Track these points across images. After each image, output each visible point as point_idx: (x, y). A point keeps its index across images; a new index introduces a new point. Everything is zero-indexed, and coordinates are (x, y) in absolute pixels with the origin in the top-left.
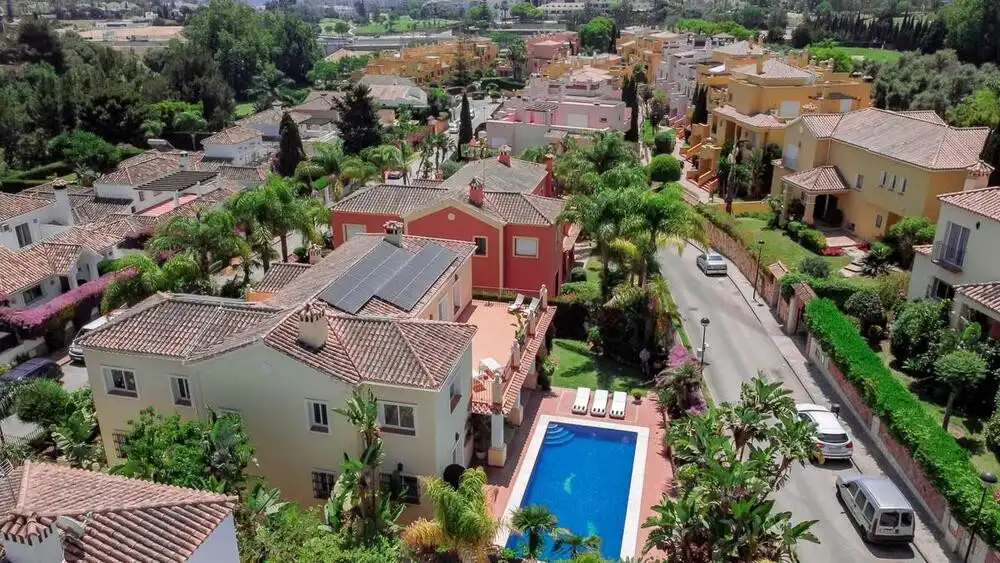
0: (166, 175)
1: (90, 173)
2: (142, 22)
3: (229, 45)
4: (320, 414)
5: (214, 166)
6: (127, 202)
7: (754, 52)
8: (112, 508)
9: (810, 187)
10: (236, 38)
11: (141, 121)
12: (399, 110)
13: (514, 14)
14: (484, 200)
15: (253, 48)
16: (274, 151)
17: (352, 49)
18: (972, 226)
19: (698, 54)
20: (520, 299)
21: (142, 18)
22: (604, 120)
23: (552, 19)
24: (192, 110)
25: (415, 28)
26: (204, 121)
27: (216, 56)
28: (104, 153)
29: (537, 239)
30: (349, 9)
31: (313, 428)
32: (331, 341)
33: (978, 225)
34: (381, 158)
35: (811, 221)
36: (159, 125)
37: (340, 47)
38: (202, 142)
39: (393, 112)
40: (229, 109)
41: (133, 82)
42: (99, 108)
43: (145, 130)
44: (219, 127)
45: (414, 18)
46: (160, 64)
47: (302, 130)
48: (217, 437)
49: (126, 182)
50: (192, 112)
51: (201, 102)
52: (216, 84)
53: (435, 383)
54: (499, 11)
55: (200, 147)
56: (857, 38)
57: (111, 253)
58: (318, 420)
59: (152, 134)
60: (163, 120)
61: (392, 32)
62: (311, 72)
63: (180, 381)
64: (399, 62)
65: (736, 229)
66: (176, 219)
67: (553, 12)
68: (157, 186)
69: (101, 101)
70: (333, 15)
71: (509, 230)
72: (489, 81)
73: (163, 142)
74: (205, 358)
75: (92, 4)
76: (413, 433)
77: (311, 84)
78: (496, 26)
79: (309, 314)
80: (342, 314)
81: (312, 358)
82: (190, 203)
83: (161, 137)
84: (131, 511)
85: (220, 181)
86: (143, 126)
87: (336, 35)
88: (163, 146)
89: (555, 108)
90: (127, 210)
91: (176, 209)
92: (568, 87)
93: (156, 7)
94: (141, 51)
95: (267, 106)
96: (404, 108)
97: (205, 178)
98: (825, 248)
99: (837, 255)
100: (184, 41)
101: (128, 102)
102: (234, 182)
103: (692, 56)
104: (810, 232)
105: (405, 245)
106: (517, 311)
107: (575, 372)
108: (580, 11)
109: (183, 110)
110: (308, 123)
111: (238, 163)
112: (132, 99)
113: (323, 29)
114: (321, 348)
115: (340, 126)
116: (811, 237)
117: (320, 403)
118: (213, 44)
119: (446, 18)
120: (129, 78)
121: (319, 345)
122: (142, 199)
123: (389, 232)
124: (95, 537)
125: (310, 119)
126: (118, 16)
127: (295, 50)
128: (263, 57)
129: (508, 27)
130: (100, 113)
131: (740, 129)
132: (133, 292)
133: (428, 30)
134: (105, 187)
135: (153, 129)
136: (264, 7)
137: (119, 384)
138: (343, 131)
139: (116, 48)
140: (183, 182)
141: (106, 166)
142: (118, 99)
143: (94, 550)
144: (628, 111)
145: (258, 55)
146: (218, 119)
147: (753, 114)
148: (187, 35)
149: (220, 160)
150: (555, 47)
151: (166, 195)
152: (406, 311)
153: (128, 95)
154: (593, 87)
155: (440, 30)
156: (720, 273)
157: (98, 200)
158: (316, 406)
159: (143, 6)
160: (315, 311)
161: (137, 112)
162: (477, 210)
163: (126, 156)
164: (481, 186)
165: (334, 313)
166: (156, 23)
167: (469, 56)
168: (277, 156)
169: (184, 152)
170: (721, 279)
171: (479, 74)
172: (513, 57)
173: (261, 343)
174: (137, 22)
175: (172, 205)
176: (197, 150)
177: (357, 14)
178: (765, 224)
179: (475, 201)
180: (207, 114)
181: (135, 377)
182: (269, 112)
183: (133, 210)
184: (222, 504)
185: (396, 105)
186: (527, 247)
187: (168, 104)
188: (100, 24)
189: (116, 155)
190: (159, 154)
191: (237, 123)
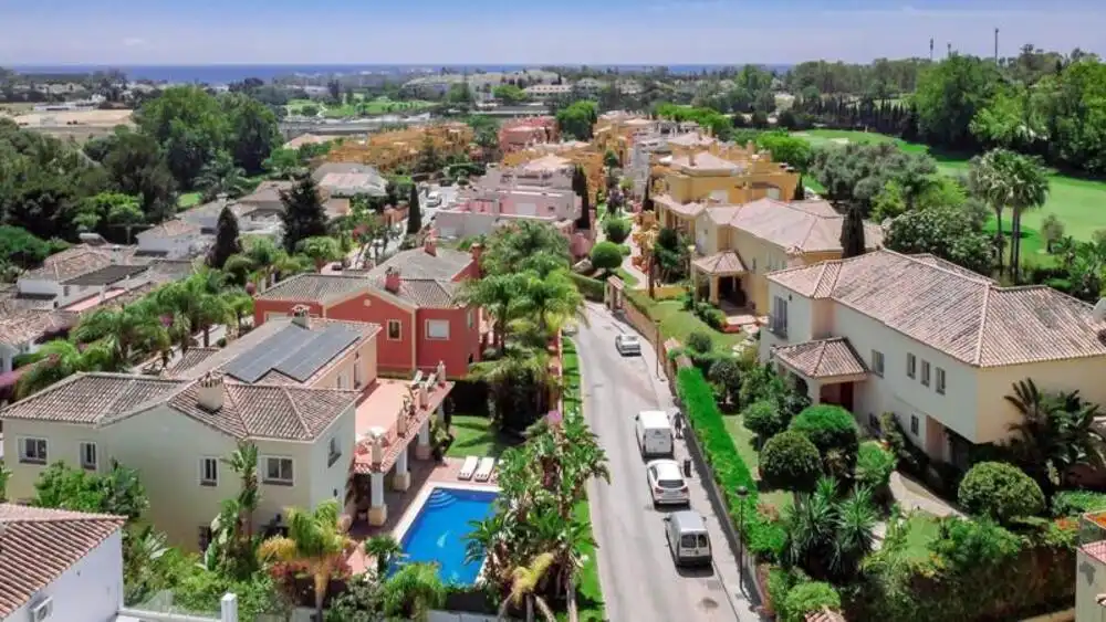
0: (96, 269)
1: (16, 269)
2: (87, 105)
3: (181, 133)
4: (210, 469)
5: (147, 260)
6: (50, 297)
7: (702, 143)
8: (27, 519)
9: (710, 270)
10: (191, 126)
11: (74, 215)
12: (355, 200)
13: (497, 96)
14: (401, 287)
15: (207, 136)
16: (212, 244)
17: (319, 133)
18: (787, 298)
19: (661, 141)
20: (419, 375)
21: (88, 101)
22: (552, 209)
23: (537, 101)
24: (131, 201)
25: (390, 111)
26: (141, 213)
27: (166, 144)
28: (32, 249)
29: (447, 322)
30: (322, 90)
31: (204, 484)
32: (227, 404)
33: (790, 298)
34: (318, 250)
35: (717, 301)
36: (94, 218)
37: (304, 132)
38: (137, 236)
39: (348, 200)
40: (173, 201)
41: (71, 175)
42: (31, 202)
43: (78, 223)
44: (158, 220)
45: (393, 100)
46: (102, 153)
47: (243, 223)
48: (117, 482)
49: (52, 277)
50: (131, 205)
51: (141, 195)
52: (161, 176)
53: (311, 435)
54: (481, 94)
55: (134, 241)
56: (841, 121)
57: (27, 349)
58: (208, 476)
59: (85, 228)
60: (98, 213)
61: (364, 115)
62: (268, 161)
63: (89, 446)
64: (363, 149)
65: (650, 311)
66: (100, 311)
67: (538, 94)
68: (85, 280)
69: (34, 195)
70: (304, 96)
71: (421, 314)
72: (458, 168)
73: (96, 236)
74: (114, 422)
75: (32, 87)
76: (290, 484)
77: (265, 172)
78: (477, 109)
79: (209, 380)
80: (240, 383)
81: (207, 418)
82: (116, 297)
83: (92, 232)
84: (41, 522)
85: (149, 275)
86: (75, 220)
87: (303, 119)
88: (95, 240)
89: (504, 197)
90: (49, 305)
91: (102, 303)
92: (519, 177)
93: (105, 90)
94: (82, 139)
95: (213, 198)
96: (360, 197)
97: (136, 272)
98: (726, 326)
99: (737, 332)
100: (133, 126)
101: (63, 195)
102: (167, 276)
103: (655, 144)
104: (713, 311)
105: (310, 326)
106: (416, 387)
107: (471, 444)
108: (568, 93)
109: (122, 203)
110: (253, 215)
111: (172, 256)
112: (67, 191)
113: (289, 111)
114: (218, 411)
115: (283, 217)
116: (714, 316)
117: (211, 458)
118: (164, 132)
119: (425, 99)
120: (67, 168)
121: (215, 408)
122: (66, 294)
123: (297, 314)
124: (12, 539)
125: (255, 211)
126: (60, 98)
127: (252, 137)
128: (217, 145)
129: (490, 109)
130: (31, 207)
131: (676, 218)
132: (50, 375)
133: (403, 113)
134: (29, 282)
135: (86, 223)
136: (227, 88)
137: (30, 454)
138: (286, 222)
139: (55, 135)
140: (112, 276)
141: (32, 261)
142: (52, 193)
143: (9, 548)
144: (578, 200)
145: (211, 143)
146: (157, 210)
147: (686, 202)
148: (137, 121)
149: (153, 254)
150: (529, 132)
151: (92, 289)
152: (301, 382)
153: (63, 188)
154: (546, 177)
155: (417, 112)
156: (633, 352)
157: (20, 296)
158: (208, 461)
159: (90, 88)
160: (214, 378)
161: (72, 206)
162: (392, 296)
163: (54, 251)
164: (397, 274)
165: (234, 382)
166: (103, 106)
167: (440, 141)
168: (213, 248)
169: (117, 246)
170: (634, 358)
171: (450, 159)
172: (483, 144)
173: (165, 407)
174: (82, 105)
175: (97, 300)
176: (132, 243)
177: (330, 95)
178: (681, 305)
179: (392, 288)
180: (145, 207)
181: (48, 445)
182: (213, 205)
183: (56, 305)
184: (114, 521)
185: (352, 194)
186: (438, 329)
187: (105, 197)
188: (39, 107)
189: (44, 251)
190: (89, 248)
191: (177, 216)
